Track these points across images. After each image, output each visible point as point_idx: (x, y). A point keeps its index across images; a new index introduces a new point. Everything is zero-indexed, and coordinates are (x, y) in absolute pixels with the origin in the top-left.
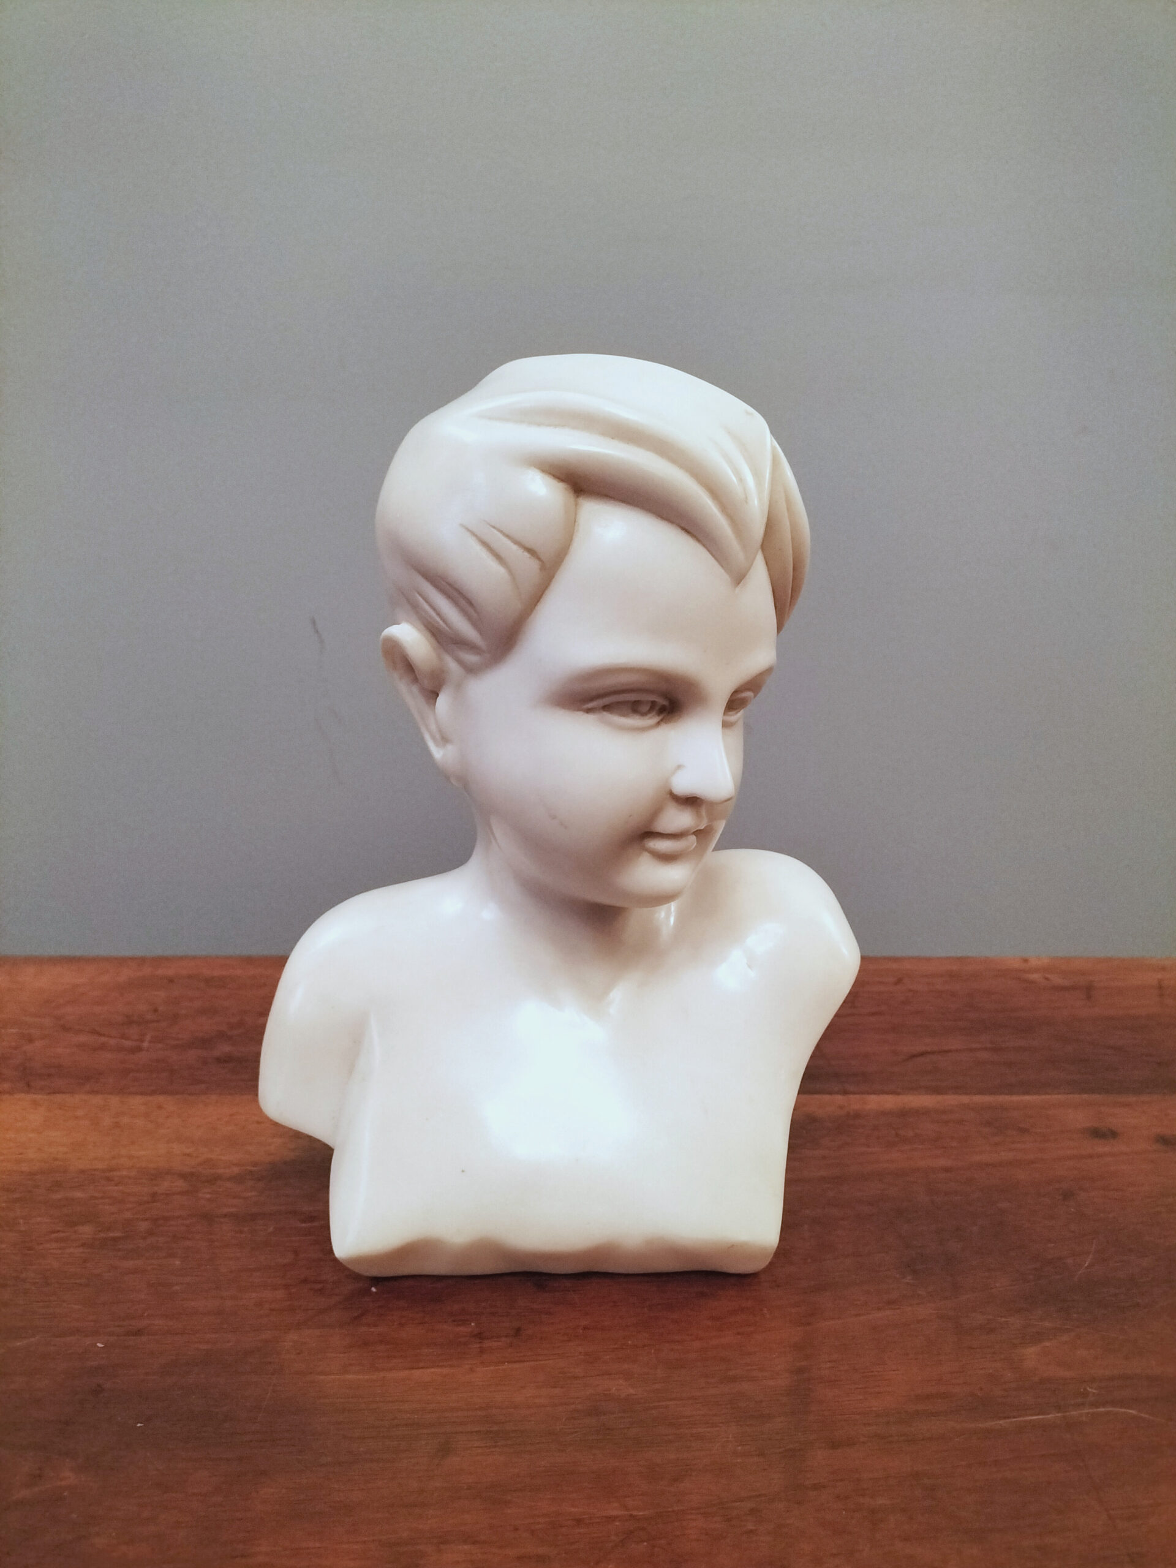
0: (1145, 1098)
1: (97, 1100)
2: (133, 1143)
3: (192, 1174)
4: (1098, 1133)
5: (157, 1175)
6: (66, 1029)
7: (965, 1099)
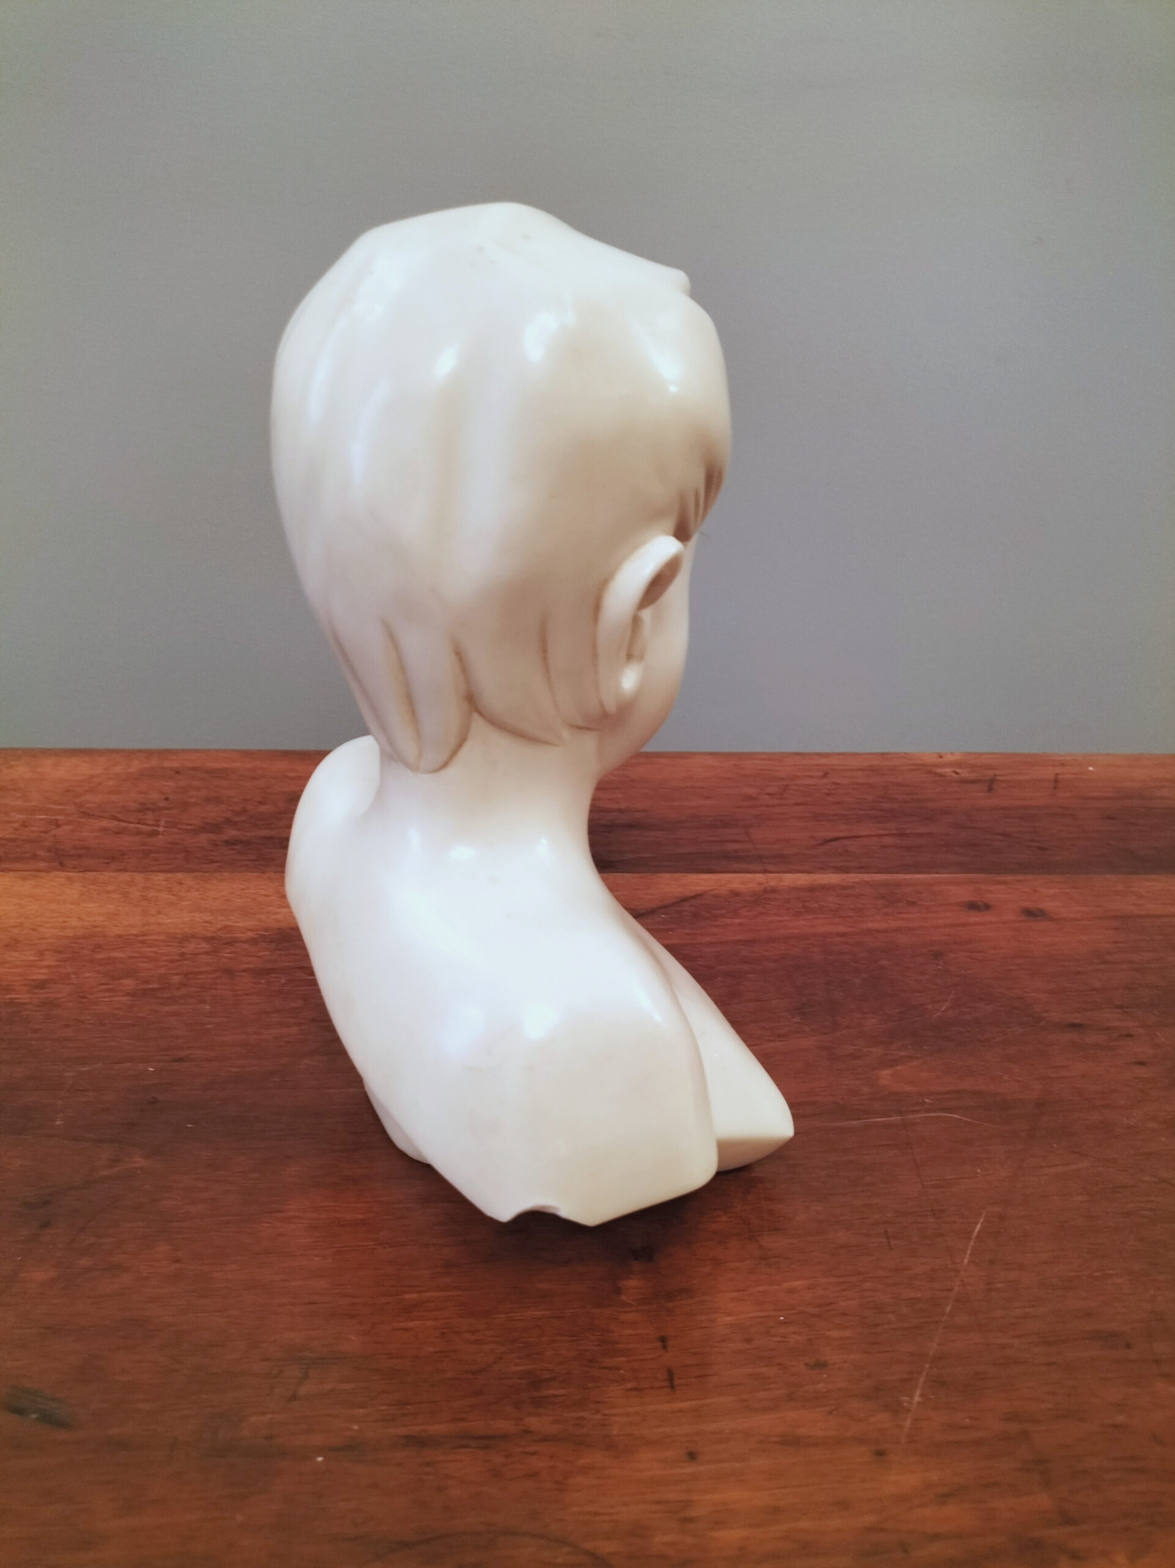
0: (1020, 877)
1: (126, 876)
2: (159, 913)
3: (213, 938)
4: (973, 906)
5: (184, 939)
6: (87, 814)
7: (866, 877)
